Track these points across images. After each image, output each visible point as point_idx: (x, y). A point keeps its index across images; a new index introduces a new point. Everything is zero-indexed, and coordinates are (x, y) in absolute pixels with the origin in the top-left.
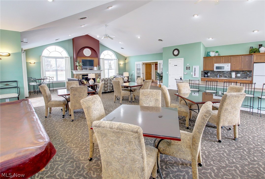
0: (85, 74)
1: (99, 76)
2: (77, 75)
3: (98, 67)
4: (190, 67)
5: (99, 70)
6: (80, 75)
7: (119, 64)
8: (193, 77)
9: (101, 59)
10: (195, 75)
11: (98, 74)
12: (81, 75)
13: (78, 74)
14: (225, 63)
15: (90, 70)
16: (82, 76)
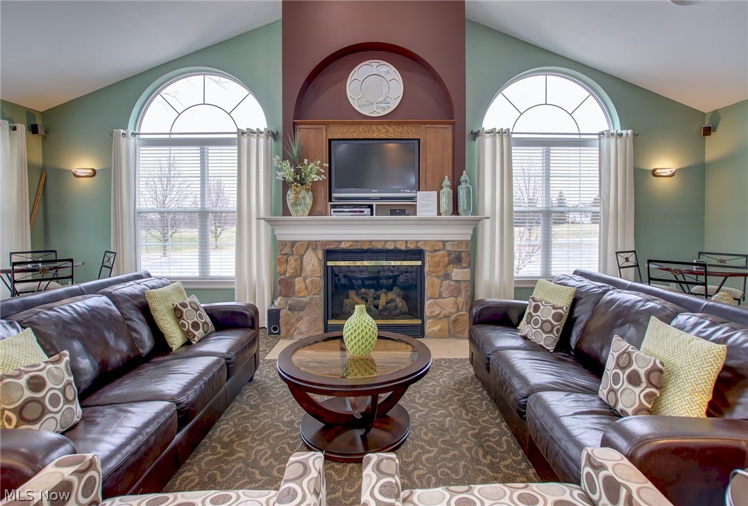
0: (343, 246)
1: (450, 262)
2: (287, 250)
3: (446, 192)
5: (455, 211)
6: (310, 253)
7: (640, 177)
9: (488, 141)
11: (449, 247)
12: (315, 249)
13: (293, 243)
15: (393, 212)
16: (320, 254)
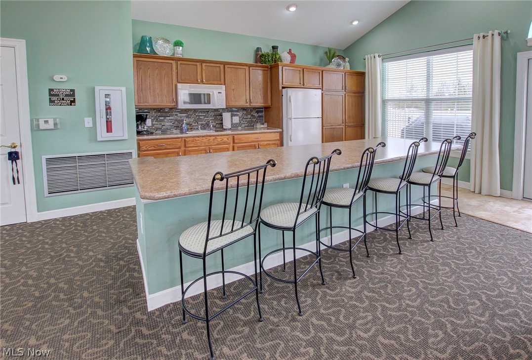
4: (73, 91)
8: (99, 139)
10: (109, 129)
14: (210, 82)
